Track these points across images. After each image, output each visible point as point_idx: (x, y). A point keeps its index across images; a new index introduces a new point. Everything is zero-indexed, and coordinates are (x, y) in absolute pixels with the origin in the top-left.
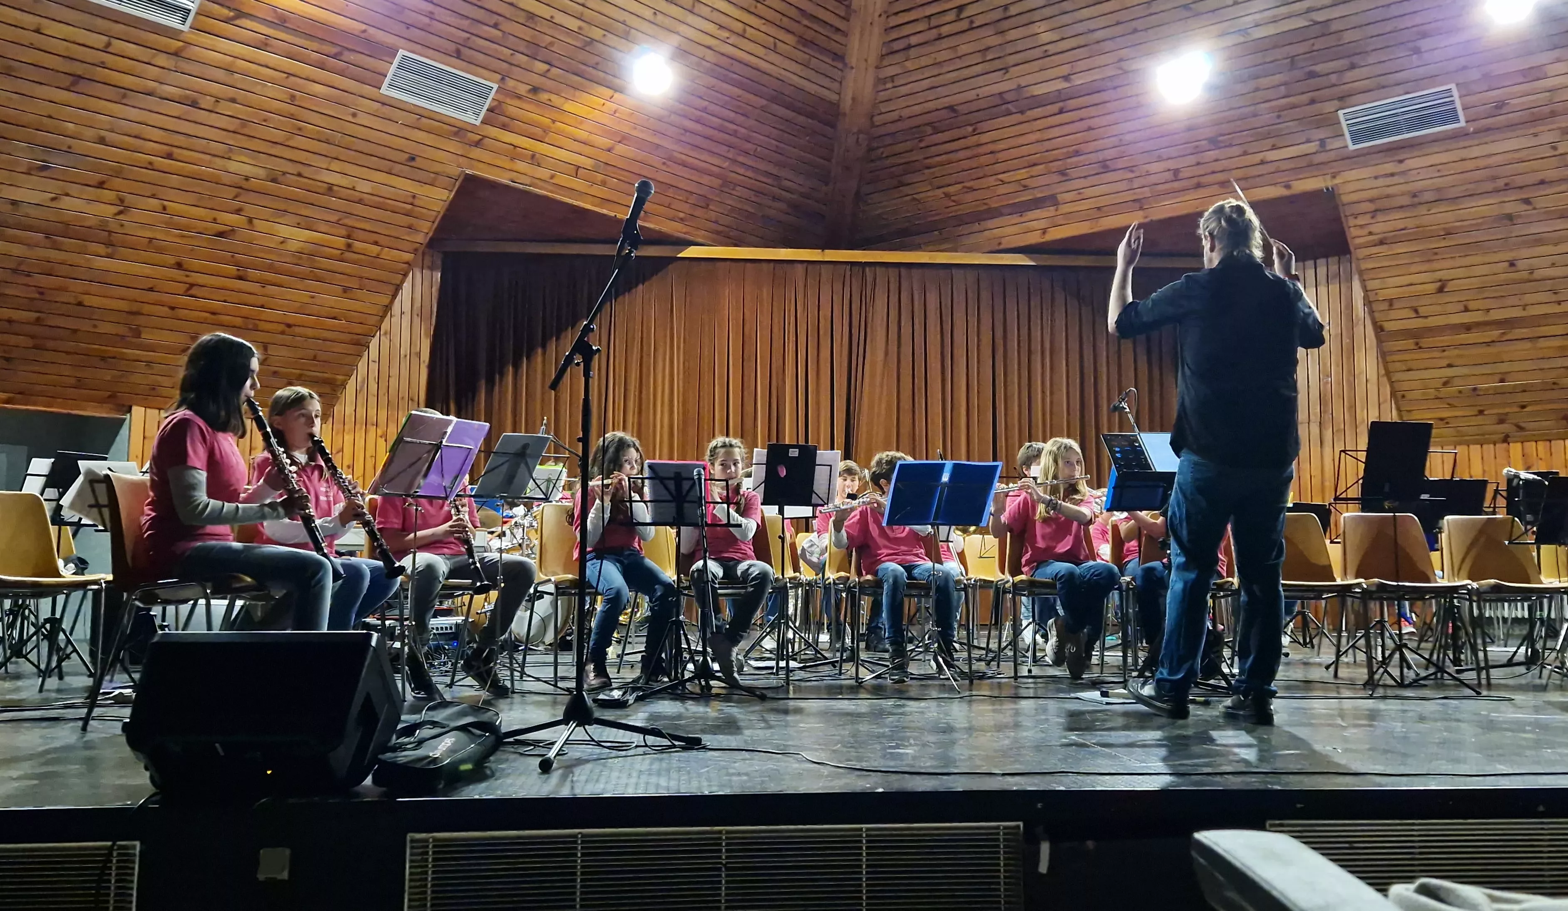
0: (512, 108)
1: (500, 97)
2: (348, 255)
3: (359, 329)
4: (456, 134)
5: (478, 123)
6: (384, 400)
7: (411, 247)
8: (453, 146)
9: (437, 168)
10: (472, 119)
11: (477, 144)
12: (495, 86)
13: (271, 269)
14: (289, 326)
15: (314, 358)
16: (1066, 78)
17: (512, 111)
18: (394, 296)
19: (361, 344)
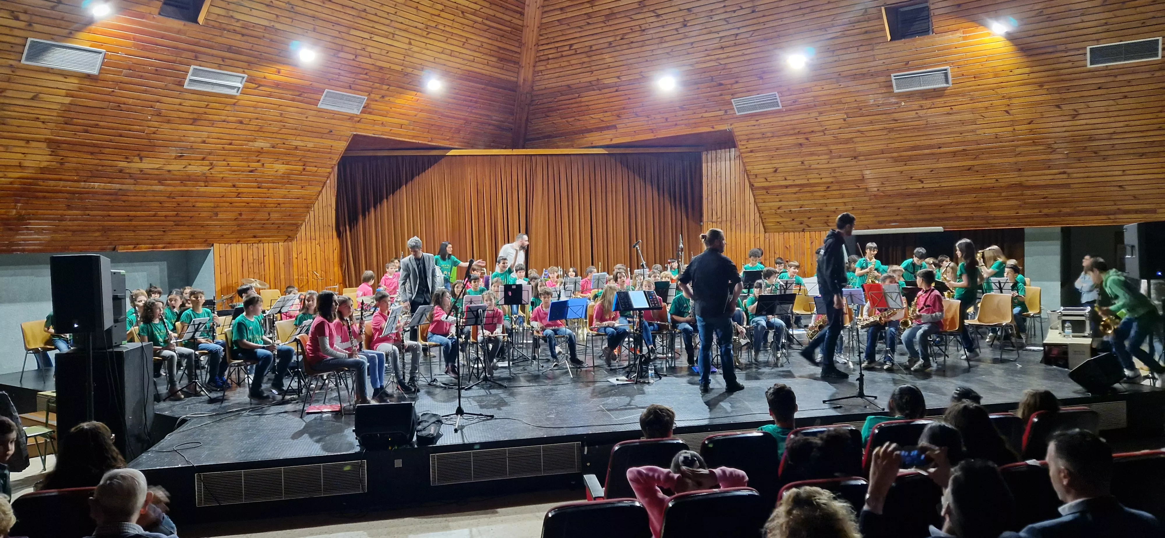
0: (373, 105)
1: (368, 102)
2: (304, 173)
3: (308, 201)
4: (349, 119)
5: (359, 113)
6: (317, 227)
7: (330, 166)
8: (349, 124)
9: (342, 133)
10: (356, 111)
11: (359, 122)
12: (366, 98)
13: (272, 182)
14: (279, 204)
15: (290, 215)
16: (618, 77)
17: (372, 106)
18: (323, 187)
19: (308, 207)
